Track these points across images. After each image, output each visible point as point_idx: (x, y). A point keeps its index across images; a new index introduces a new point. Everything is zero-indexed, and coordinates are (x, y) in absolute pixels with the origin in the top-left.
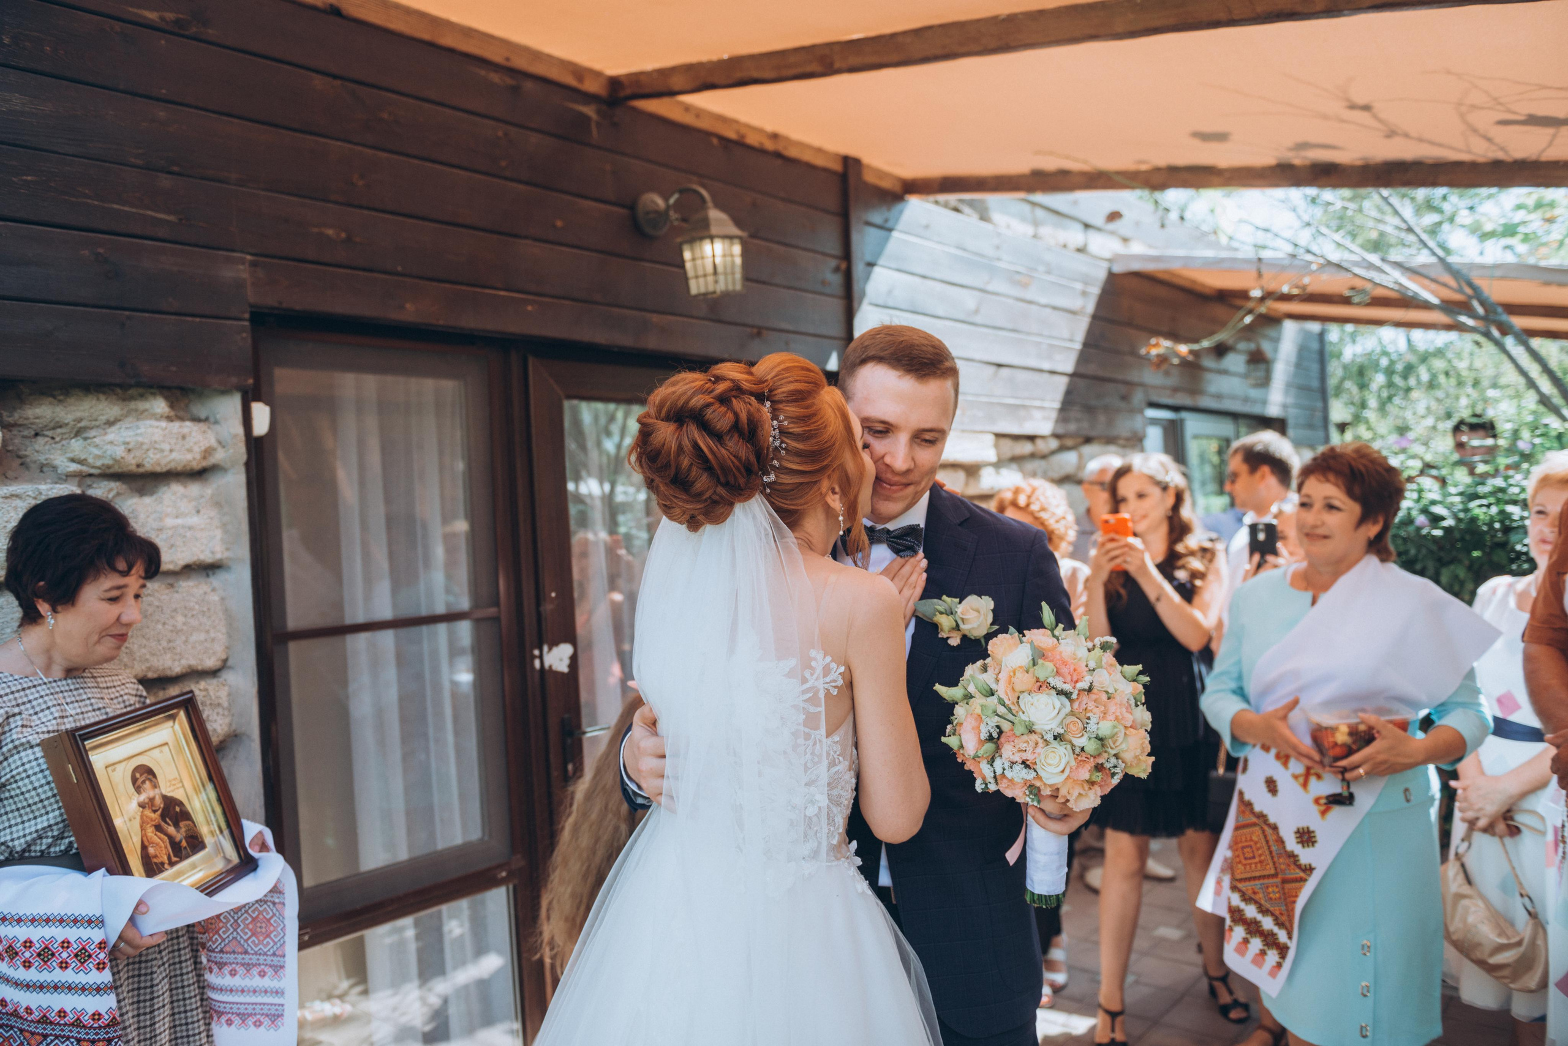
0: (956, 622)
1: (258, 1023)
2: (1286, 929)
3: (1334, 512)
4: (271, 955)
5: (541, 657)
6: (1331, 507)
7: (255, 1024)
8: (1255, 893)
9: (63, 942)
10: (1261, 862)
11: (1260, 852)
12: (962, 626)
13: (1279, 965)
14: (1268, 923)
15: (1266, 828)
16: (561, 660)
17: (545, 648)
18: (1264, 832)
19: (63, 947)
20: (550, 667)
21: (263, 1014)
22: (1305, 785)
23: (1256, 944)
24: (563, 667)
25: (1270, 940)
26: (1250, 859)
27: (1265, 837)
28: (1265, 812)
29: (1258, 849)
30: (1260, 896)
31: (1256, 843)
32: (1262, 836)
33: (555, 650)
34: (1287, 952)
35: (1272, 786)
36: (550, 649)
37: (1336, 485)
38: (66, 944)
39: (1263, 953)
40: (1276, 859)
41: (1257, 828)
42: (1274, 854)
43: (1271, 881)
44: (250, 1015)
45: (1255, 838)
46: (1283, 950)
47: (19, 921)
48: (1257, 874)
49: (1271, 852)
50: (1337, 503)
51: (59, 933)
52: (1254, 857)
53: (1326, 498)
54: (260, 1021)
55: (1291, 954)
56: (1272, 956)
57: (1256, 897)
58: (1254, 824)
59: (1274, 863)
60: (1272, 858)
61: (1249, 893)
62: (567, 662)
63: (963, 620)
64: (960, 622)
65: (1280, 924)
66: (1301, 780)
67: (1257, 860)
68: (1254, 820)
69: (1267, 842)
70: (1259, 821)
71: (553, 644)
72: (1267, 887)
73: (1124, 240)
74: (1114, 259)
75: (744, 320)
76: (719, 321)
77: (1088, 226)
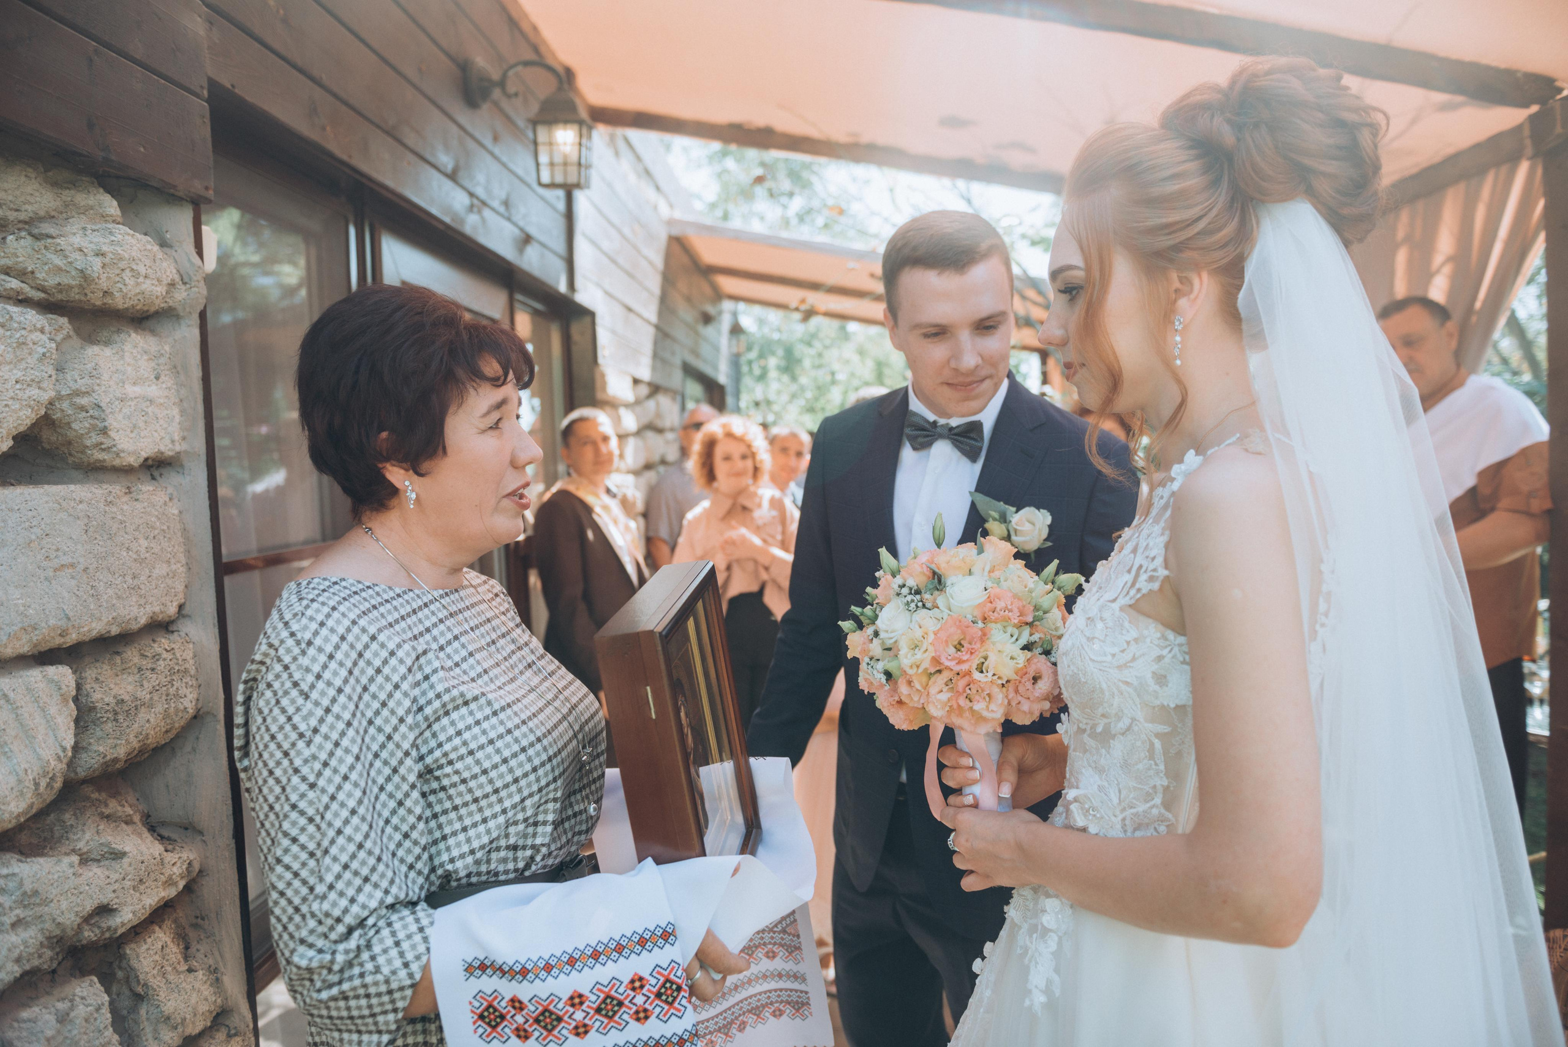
0: (1008, 531)
1: (777, 1013)
4: (779, 932)
7: (774, 1014)
9: (632, 981)
12: (1014, 538)
19: (634, 989)
21: (782, 1002)
38: (637, 983)
44: (764, 1006)
47: (548, 968)
51: (623, 969)
54: (780, 1010)
63: (1016, 531)
64: (1012, 533)
73: (671, 206)
74: (670, 222)
75: (521, 224)
76: (509, 219)
77: (658, 188)
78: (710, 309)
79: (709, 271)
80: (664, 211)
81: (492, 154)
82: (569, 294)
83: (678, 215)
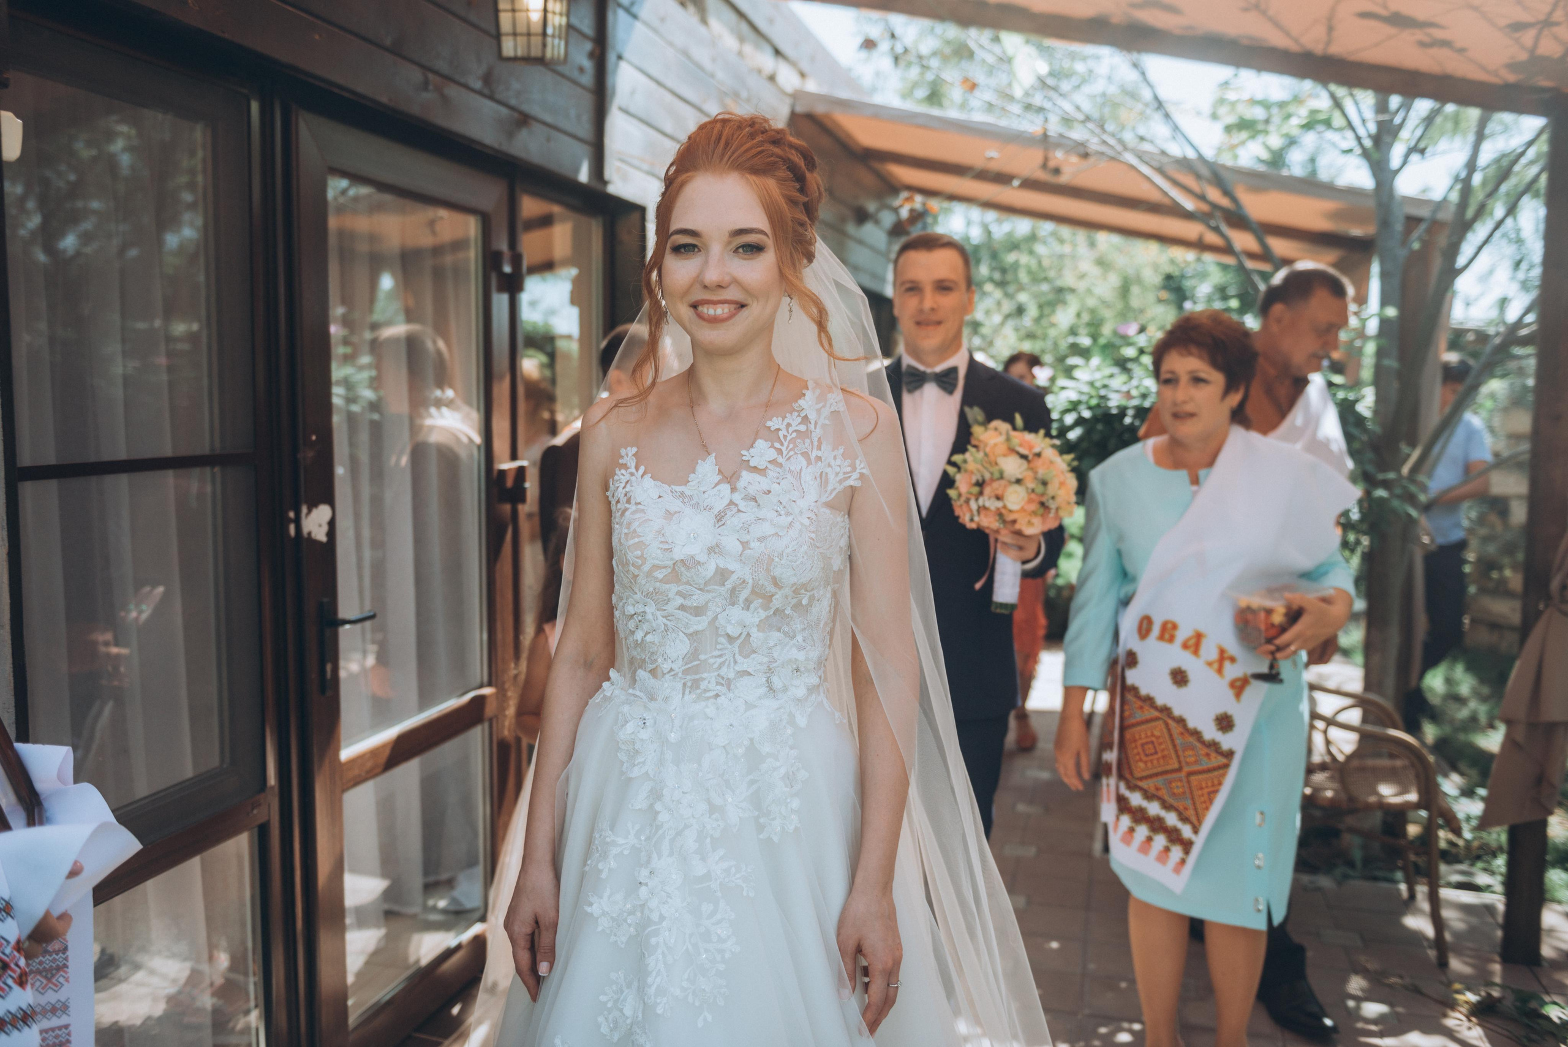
2: (1191, 823)
3: (1202, 385)
5: (298, 522)
6: (1197, 380)
8: (1157, 789)
10: (1164, 757)
11: (1163, 746)
13: (1183, 862)
14: (1171, 819)
15: (1170, 722)
16: (320, 526)
17: (304, 510)
18: (1167, 725)
20: (309, 534)
22: (1220, 671)
23: (1160, 841)
24: (321, 535)
25: (1174, 836)
26: (1152, 755)
27: (1169, 730)
28: (1169, 705)
29: (1160, 744)
30: (1164, 793)
31: (1158, 738)
32: (1165, 730)
33: (315, 513)
34: (1191, 847)
35: (1179, 677)
36: (309, 511)
37: (1200, 357)
39: (1167, 850)
40: (1180, 753)
41: (1161, 722)
42: (1179, 748)
43: (1174, 775)
45: (1157, 733)
46: (1187, 846)
48: (1160, 770)
49: (1174, 746)
50: (1203, 375)
52: (1156, 753)
53: (1191, 372)
55: (1195, 851)
56: (1176, 852)
57: (1160, 793)
58: (1157, 719)
59: (1178, 757)
60: (1176, 751)
61: (1152, 790)
62: (325, 528)
65: (1184, 819)
66: (1216, 666)
67: (1160, 755)
68: (1156, 714)
69: (1171, 735)
70: (1164, 716)
71: (313, 505)
72: (1170, 783)
73: (803, 75)
74: (796, 96)
75: (513, 102)
76: (491, 98)
77: (777, 52)
78: (871, 207)
79: (871, 157)
80: (788, 79)
81: (464, 20)
82: (596, 185)
83: (811, 86)
